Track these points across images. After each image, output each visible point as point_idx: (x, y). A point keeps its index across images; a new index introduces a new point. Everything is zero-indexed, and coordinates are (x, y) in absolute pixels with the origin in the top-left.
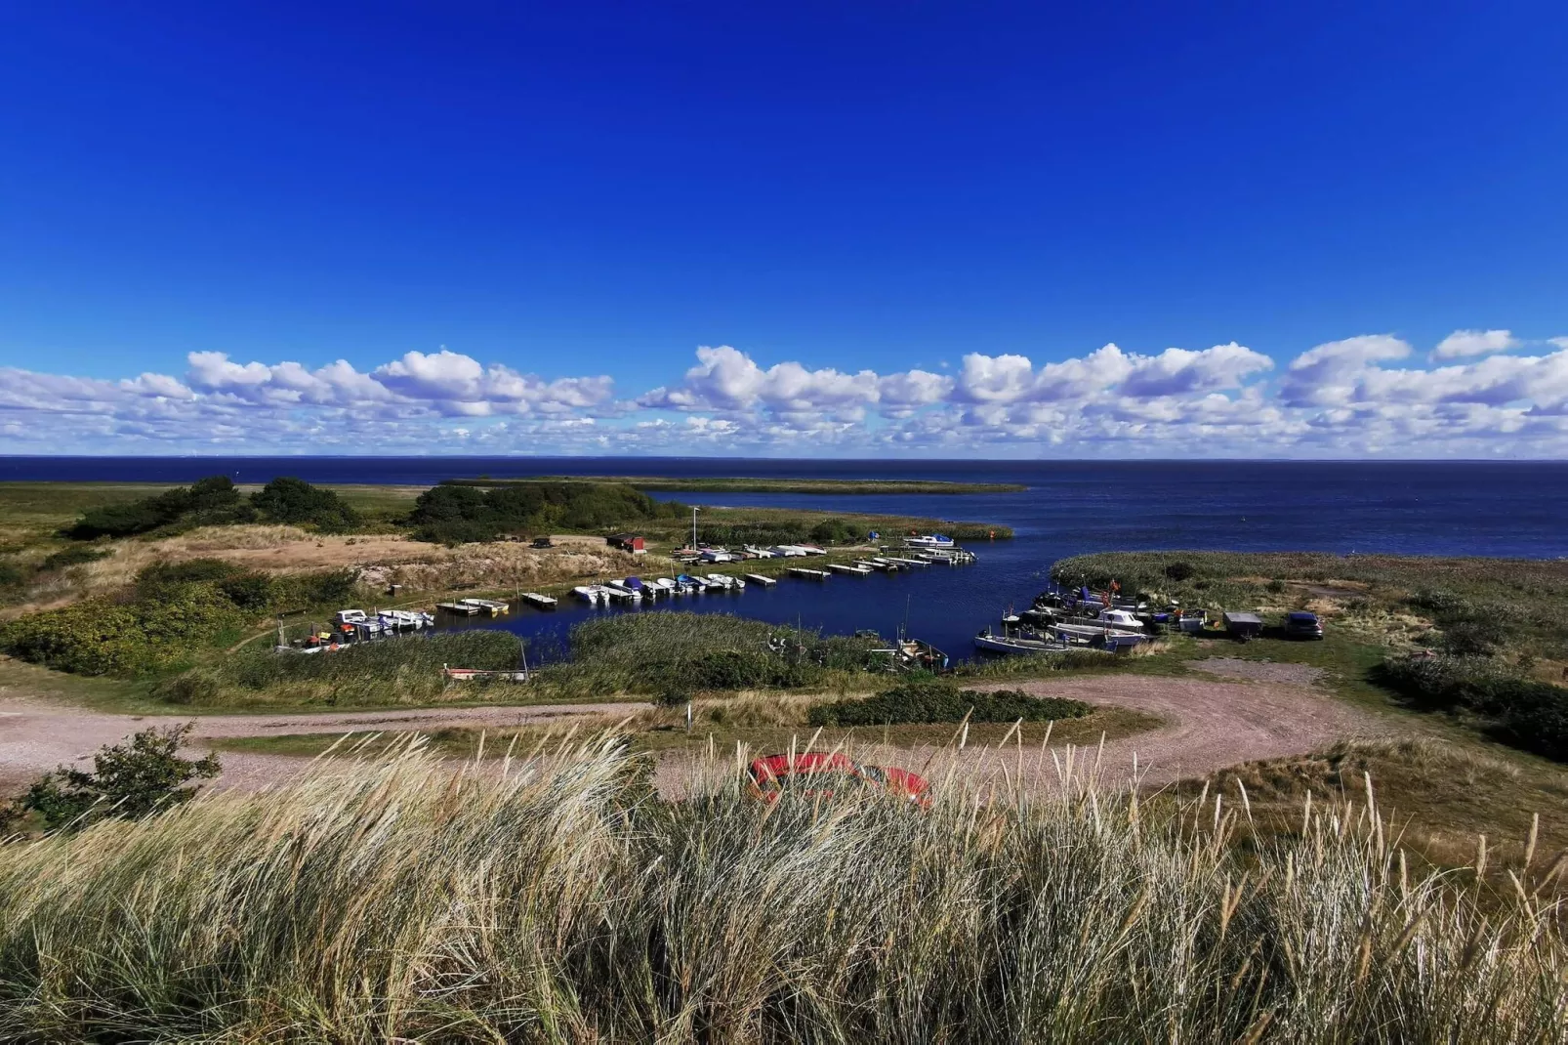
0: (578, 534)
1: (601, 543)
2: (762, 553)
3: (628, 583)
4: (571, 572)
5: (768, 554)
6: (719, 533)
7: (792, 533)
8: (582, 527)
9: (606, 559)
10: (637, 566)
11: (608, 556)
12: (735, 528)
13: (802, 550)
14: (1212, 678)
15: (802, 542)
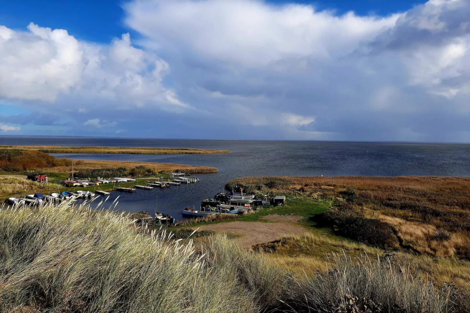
0: (13, 174)
1: (24, 178)
2: (105, 181)
3: (36, 196)
4: (8, 192)
5: (108, 182)
6: (84, 172)
7: (121, 172)
8: (15, 171)
9: (27, 185)
10: (42, 188)
11: (28, 184)
12: (94, 171)
13: (125, 180)
14: (266, 221)
15: (125, 176)
